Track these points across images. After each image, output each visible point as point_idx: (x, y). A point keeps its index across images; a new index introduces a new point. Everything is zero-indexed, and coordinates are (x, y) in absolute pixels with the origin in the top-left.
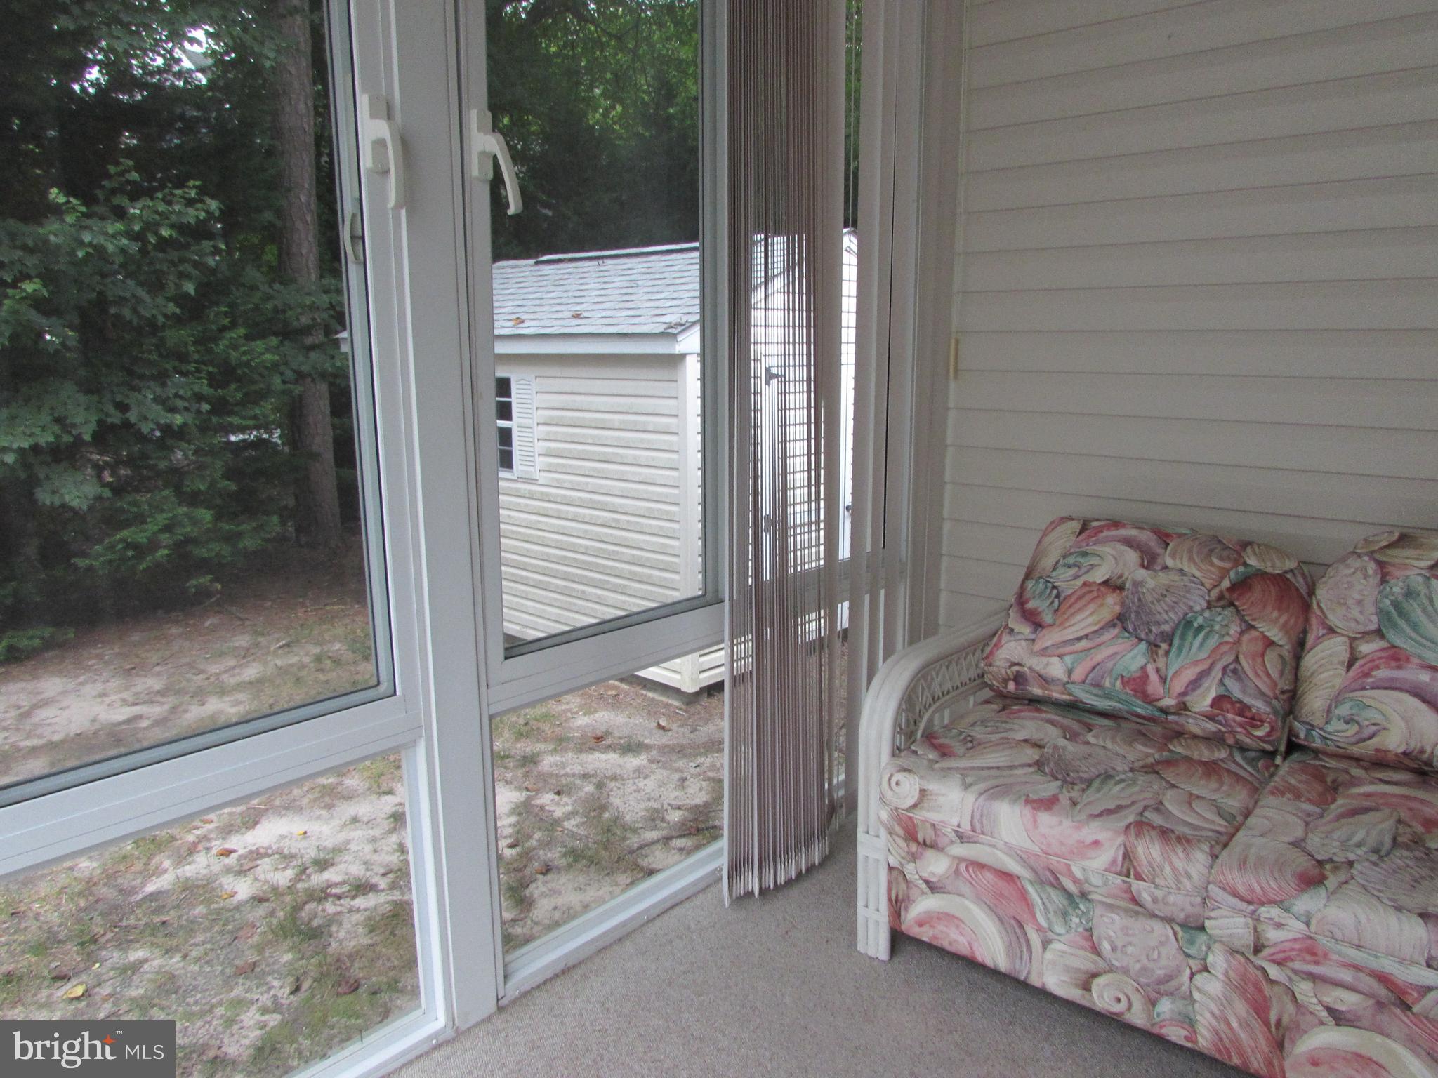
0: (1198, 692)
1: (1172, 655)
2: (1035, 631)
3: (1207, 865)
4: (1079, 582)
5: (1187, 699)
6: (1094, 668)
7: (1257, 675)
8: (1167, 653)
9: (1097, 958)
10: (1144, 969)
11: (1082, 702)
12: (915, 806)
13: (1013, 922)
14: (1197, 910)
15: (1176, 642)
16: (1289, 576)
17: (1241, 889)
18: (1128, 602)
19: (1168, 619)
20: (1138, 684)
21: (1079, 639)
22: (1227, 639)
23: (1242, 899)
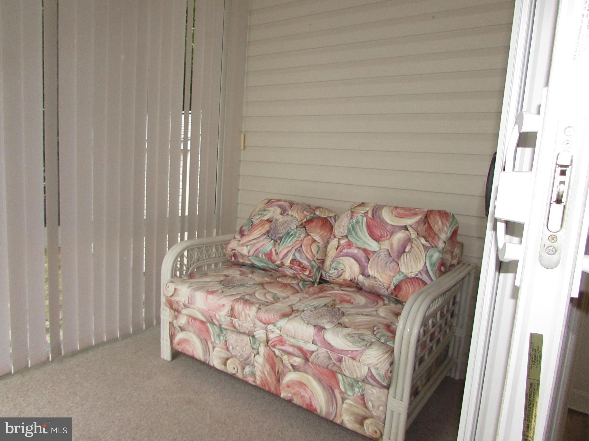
0: (287, 258)
1: (280, 244)
2: (241, 237)
3: (256, 311)
4: (259, 220)
5: (283, 260)
6: (256, 250)
7: (307, 252)
8: (279, 244)
9: (227, 352)
10: (241, 355)
11: (254, 264)
12: (172, 295)
13: (204, 341)
14: (252, 329)
15: (283, 240)
16: (328, 218)
17: (263, 319)
18: (272, 226)
19: (282, 231)
20: (269, 255)
21: (253, 240)
22: (300, 239)
23: (263, 323)
